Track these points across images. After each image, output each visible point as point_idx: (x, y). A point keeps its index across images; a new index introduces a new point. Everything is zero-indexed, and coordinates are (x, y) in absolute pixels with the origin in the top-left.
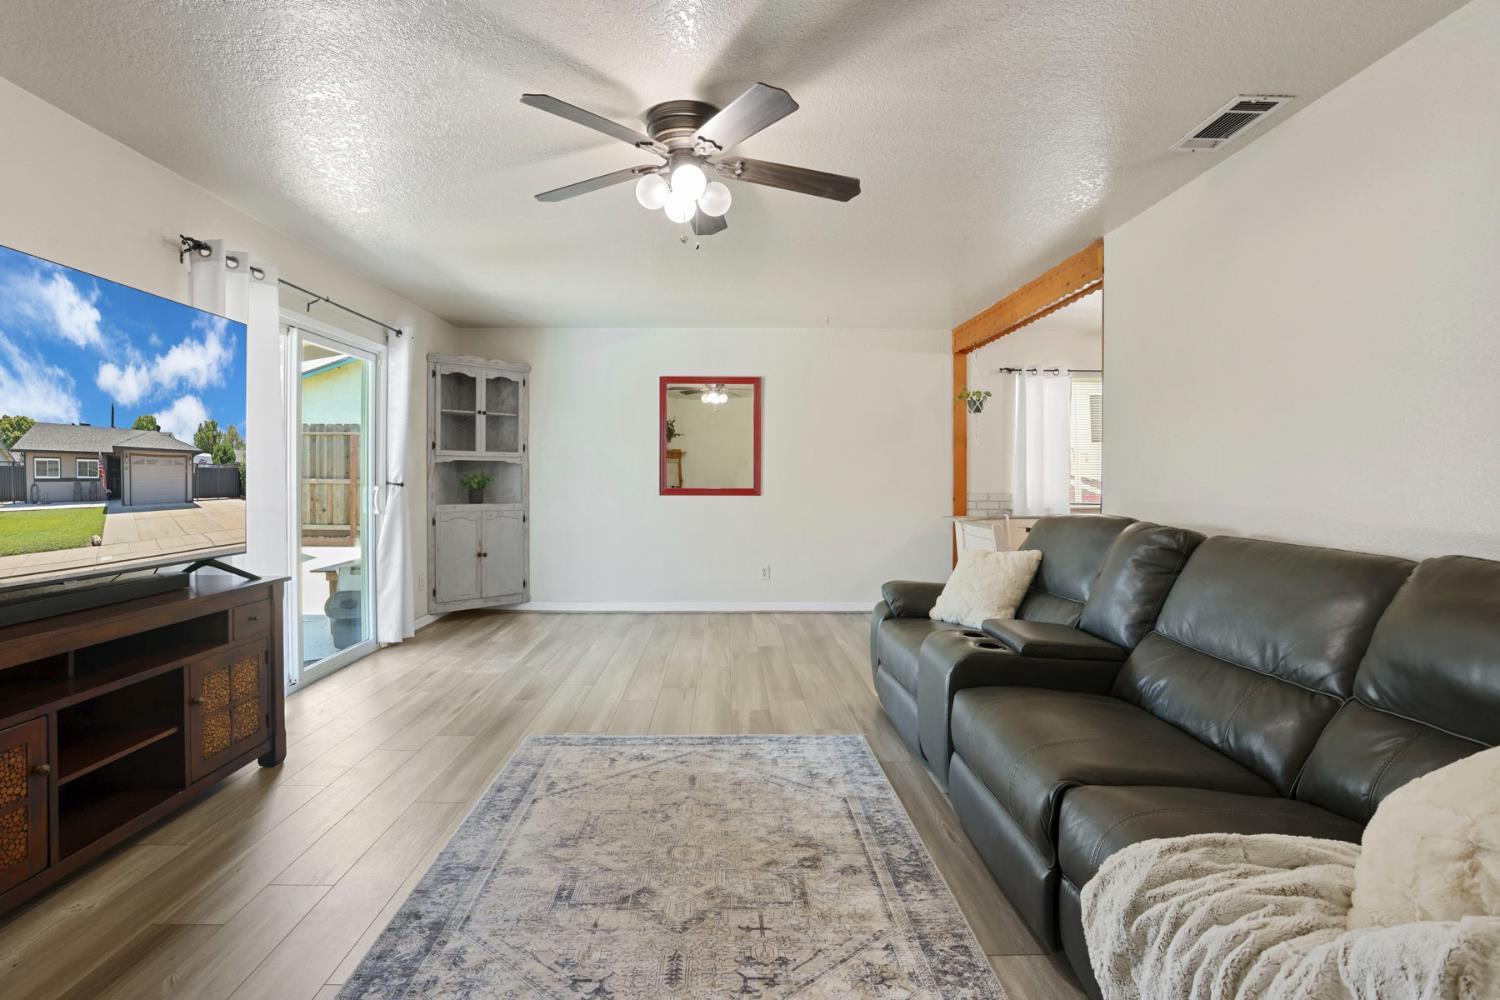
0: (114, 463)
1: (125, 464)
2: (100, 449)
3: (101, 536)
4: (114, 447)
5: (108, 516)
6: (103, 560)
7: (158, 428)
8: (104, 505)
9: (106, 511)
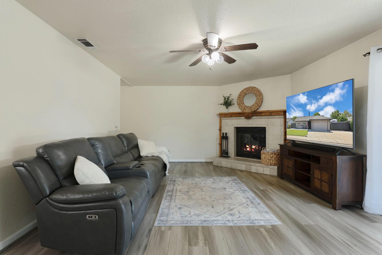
0: (310, 122)
1: (312, 123)
2: (307, 120)
3: (307, 135)
4: (310, 120)
5: (308, 132)
6: (307, 139)
7: (320, 115)
8: (307, 130)
9: (308, 131)
